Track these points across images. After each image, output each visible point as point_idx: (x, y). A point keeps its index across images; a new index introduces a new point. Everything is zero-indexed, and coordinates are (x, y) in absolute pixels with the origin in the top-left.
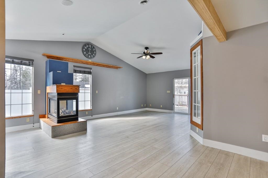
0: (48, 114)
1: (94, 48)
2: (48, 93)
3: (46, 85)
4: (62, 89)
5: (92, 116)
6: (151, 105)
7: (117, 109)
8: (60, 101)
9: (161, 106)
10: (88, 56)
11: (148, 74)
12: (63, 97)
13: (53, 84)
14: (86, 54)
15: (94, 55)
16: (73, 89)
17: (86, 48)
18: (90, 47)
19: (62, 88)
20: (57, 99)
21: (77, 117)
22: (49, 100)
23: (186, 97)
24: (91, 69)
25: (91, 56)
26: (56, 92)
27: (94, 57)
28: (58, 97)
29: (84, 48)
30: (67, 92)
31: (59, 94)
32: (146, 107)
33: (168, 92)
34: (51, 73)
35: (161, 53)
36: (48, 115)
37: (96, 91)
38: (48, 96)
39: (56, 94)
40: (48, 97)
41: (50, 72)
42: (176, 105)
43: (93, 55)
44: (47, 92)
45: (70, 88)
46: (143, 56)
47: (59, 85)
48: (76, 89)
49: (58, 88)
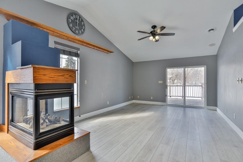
0: (8, 125)
1: (82, 21)
2: (8, 84)
3: (5, 69)
4: (45, 75)
5: (80, 116)
6: (138, 97)
7: (108, 104)
8: (40, 101)
9: (152, 98)
10: (75, 30)
11: (134, 62)
12: (46, 92)
13: (22, 66)
14: (72, 27)
15: (83, 31)
16: (65, 76)
17: (72, 18)
18: (78, 18)
19: (46, 73)
20: (33, 96)
21: (72, 127)
22: (12, 97)
23: (182, 87)
24: (78, 49)
25: (79, 32)
26: (33, 82)
27: (83, 33)
28: (35, 93)
29: (70, 18)
30: (54, 82)
31: (37, 86)
32: (133, 99)
33: (160, 82)
34: (19, 44)
35: (173, 34)
36: (10, 126)
37: (85, 81)
38: (10, 89)
39: (32, 87)
40: (10, 91)
41: (14, 42)
42: (169, 96)
43: (81, 30)
44: (7, 82)
45: (60, 74)
46: (151, 36)
47: (39, 66)
48: (71, 76)
49: (36, 74)
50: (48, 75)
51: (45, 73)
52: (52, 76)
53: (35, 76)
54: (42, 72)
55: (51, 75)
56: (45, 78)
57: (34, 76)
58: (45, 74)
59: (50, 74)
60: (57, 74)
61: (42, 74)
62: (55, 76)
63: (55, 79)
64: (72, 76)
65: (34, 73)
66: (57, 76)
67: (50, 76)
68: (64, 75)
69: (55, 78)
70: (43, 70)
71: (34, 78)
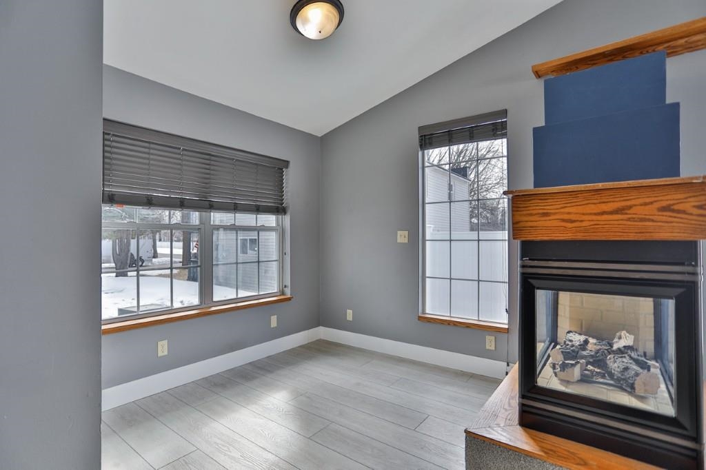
4: (545, 214)
12: (558, 267)
47: (542, 190)
48: (673, 211)
49: (519, 213)
50: (555, 214)
51: (545, 207)
52: (573, 217)
53: (518, 218)
54: (537, 208)
55: (569, 213)
56: (548, 224)
57: (515, 221)
58: (545, 211)
59: (562, 210)
60: (593, 206)
61: (539, 214)
62: (583, 214)
63: (584, 224)
64: (676, 207)
65: (515, 213)
66: (591, 214)
67: (566, 217)
68: (630, 207)
69: (582, 221)
70: (540, 201)
71: (515, 226)
